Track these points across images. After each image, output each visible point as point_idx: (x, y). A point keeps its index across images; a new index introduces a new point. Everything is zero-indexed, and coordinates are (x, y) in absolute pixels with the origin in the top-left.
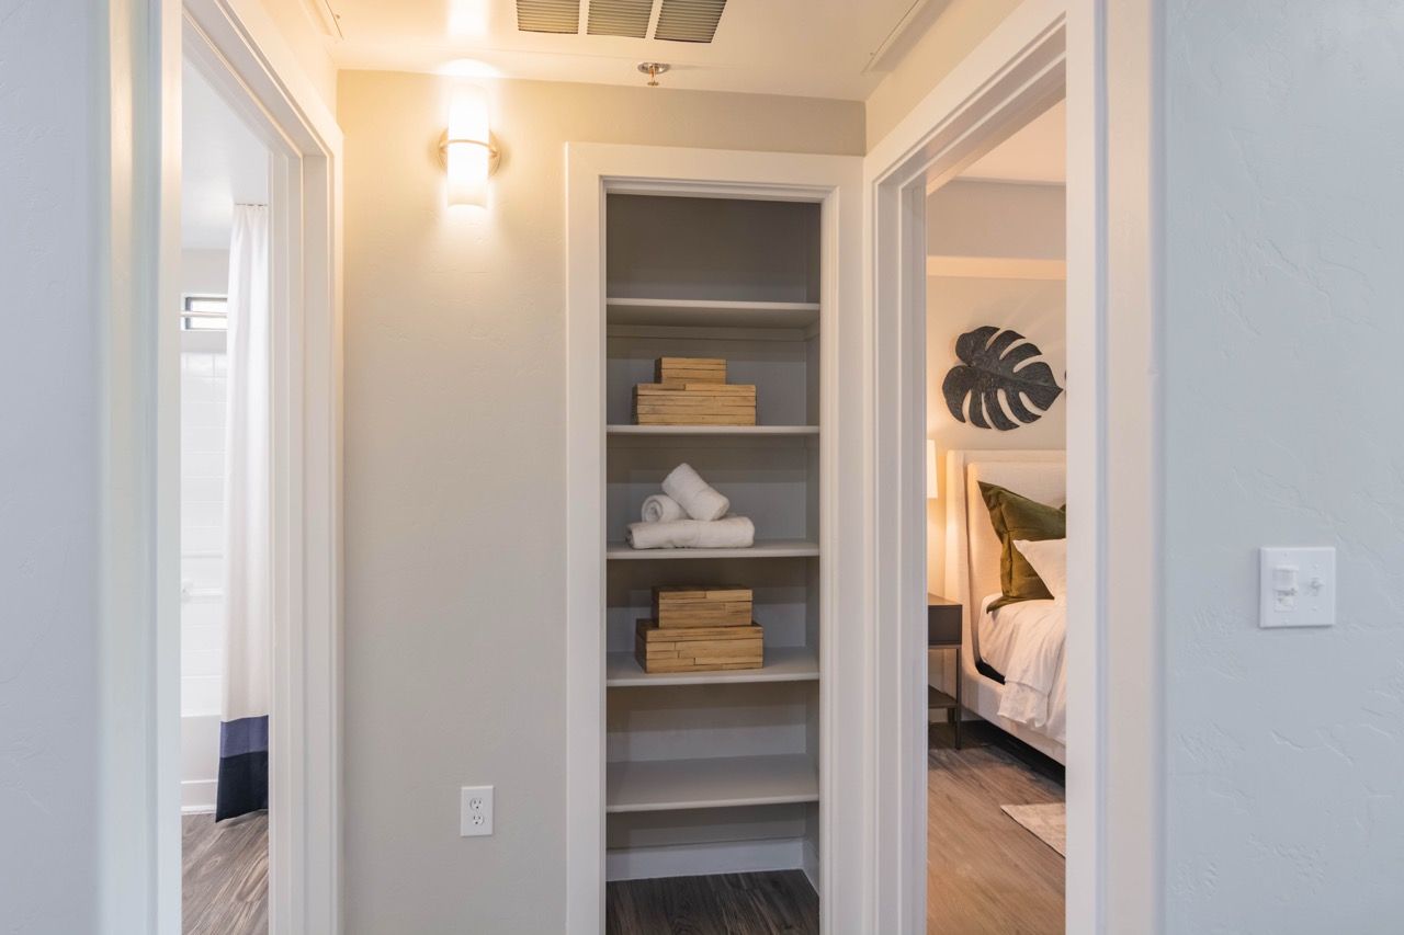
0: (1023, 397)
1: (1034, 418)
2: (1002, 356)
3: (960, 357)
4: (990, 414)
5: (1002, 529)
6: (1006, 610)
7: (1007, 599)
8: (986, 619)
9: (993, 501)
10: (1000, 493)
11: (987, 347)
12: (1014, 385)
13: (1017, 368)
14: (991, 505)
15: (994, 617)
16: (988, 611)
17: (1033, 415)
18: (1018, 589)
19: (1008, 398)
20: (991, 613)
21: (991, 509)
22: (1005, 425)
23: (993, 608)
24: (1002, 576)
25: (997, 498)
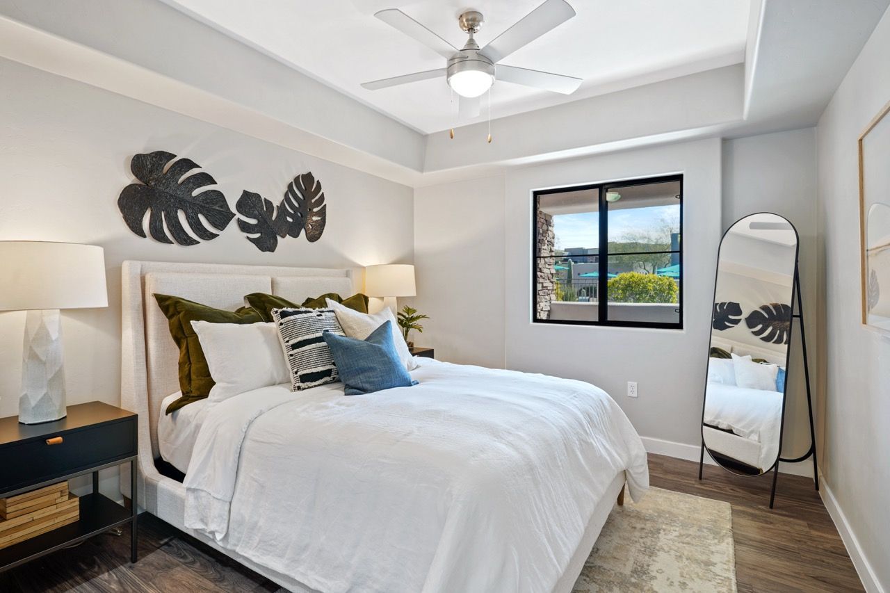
0: (202, 218)
1: (214, 236)
2: (180, 181)
3: (136, 176)
4: (170, 231)
5: (180, 335)
6: (187, 410)
7: (187, 399)
8: (165, 421)
9: (171, 310)
10: (179, 302)
11: (165, 171)
12: (193, 209)
13: (196, 193)
14: (170, 314)
15: (174, 418)
16: (167, 413)
17: (212, 234)
18: (198, 389)
19: (187, 218)
20: (170, 414)
21: (170, 318)
22: (185, 241)
23: (173, 409)
24: (181, 379)
25: (175, 307)
